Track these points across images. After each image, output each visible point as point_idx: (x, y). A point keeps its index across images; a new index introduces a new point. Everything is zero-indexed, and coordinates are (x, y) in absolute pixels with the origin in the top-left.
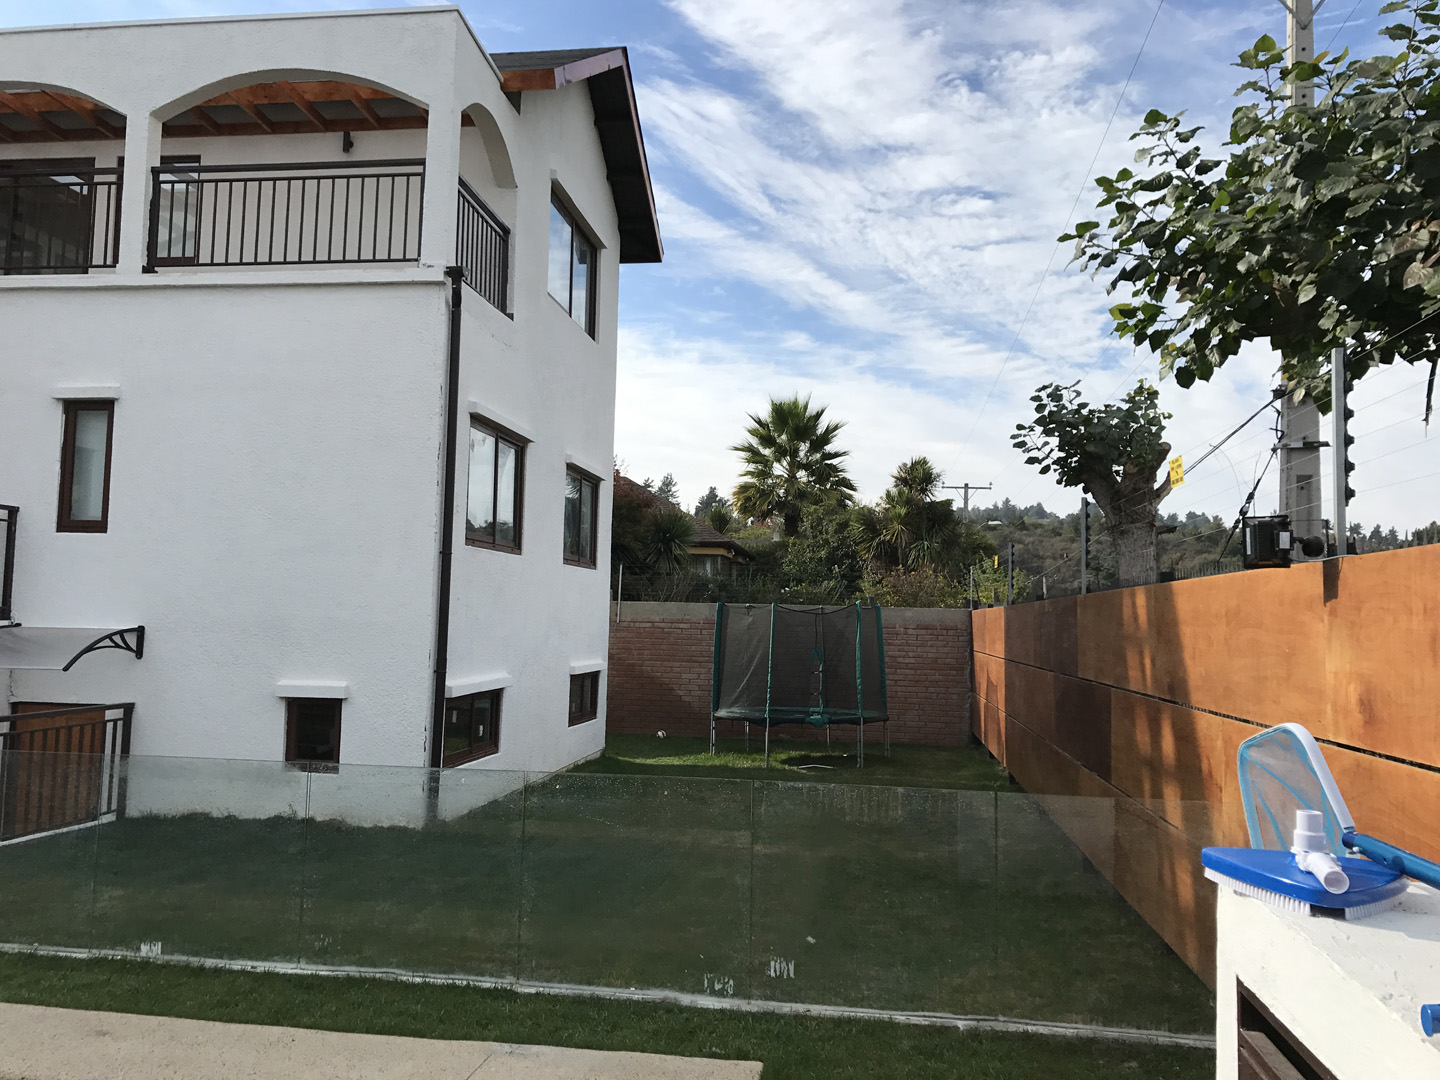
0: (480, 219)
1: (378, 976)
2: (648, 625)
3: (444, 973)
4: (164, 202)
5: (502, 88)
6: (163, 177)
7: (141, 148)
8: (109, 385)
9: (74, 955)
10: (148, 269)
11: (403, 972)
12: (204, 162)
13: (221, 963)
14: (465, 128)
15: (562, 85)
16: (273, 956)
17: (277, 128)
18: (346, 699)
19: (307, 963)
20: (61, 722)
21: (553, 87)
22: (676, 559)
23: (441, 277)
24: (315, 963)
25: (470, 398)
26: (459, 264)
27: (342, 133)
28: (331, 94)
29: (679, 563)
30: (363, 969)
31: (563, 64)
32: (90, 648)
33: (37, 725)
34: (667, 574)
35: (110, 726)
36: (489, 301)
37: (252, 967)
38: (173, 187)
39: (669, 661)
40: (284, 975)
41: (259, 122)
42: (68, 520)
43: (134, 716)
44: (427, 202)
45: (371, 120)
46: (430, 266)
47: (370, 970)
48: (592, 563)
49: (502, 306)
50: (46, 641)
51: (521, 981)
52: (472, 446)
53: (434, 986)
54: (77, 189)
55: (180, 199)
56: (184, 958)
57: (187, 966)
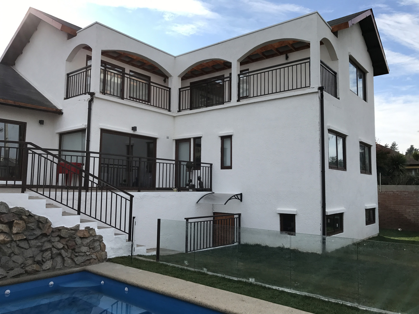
0: (327, 71)
1: (314, 296)
2: (392, 193)
3: (334, 299)
4: (241, 82)
5: (331, 32)
6: (241, 76)
7: (235, 70)
8: (231, 132)
9: (234, 279)
10: (238, 101)
11: (322, 297)
12: (250, 70)
13: (270, 286)
14: (321, 46)
15: (351, 26)
16: (283, 286)
17: (268, 57)
18: (296, 214)
19: (293, 290)
20: (224, 218)
21: (348, 27)
22: (401, 170)
23: (317, 90)
24: (295, 290)
25: (328, 125)
26: (322, 86)
27: (285, 55)
28: (282, 45)
29: (402, 172)
30: (309, 294)
31: (351, 19)
32: (230, 199)
33: (219, 218)
34: (398, 176)
35: (236, 219)
36: (332, 95)
37: (278, 289)
38: (243, 78)
39: (401, 205)
40: (287, 292)
41: (263, 56)
42: (224, 167)
43: (241, 217)
44: (311, 69)
45: (293, 49)
46: (313, 88)
47: (312, 294)
48: (370, 173)
49: (336, 96)
50: (220, 197)
51: (360, 305)
52: (329, 139)
53: (332, 303)
54: (221, 83)
55: (245, 81)
56: (261, 284)
57: (261, 286)
